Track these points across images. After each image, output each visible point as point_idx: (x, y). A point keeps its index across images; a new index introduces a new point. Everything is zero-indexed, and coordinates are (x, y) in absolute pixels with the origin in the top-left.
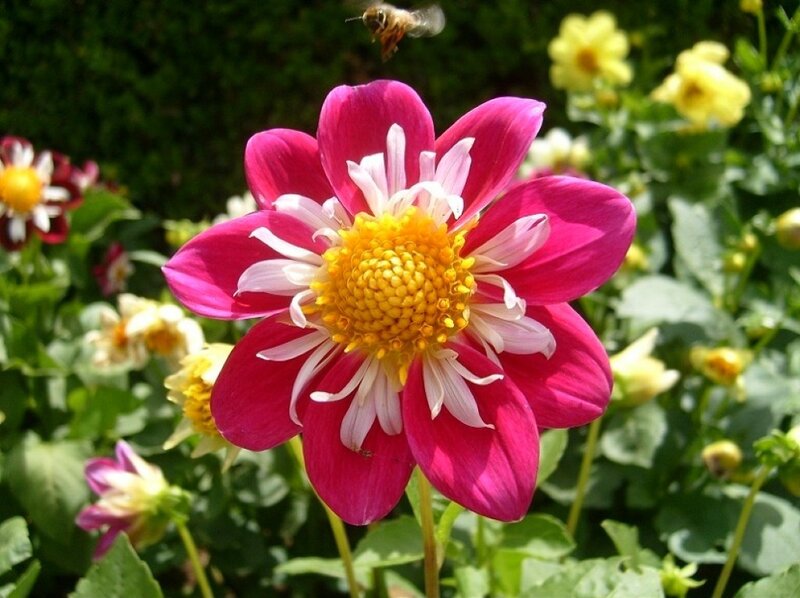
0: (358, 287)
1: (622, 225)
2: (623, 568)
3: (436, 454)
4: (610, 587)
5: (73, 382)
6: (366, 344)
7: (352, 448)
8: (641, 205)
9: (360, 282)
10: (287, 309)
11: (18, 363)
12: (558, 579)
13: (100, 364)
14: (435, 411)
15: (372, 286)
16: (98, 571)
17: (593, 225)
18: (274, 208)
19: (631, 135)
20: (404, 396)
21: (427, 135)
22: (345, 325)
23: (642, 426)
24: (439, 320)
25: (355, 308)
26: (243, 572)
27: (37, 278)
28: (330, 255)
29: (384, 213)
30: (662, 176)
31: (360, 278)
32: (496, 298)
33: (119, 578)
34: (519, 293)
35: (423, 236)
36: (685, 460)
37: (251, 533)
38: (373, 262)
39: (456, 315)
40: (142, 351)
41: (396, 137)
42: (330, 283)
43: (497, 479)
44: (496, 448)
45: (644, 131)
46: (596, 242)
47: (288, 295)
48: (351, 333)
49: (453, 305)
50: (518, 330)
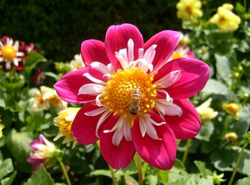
0: (118, 94)
1: (205, 74)
2: (201, 177)
3: (143, 149)
4: (197, 183)
5: (27, 114)
6: (120, 112)
7: (116, 146)
8: (206, 56)
9: (119, 92)
10: (94, 100)
11: (9, 108)
12: (180, 180)
13: (35, 108)
14: (143, 135)
15: (123, 94)
16: (34, 176)
17: (196, 73)
18: (90, 66)
19: (202, 34)
20: (133, 129)
21: (141, 42)
22: (114, 106)
23: (206, 128)
24: (144, 105)
25: (117, 100)
26: (80, 172)
27: (15, 81)
28: (109, 83)
29: (127, 69)
30: (212, 47)
31: (119, 91)
32: (163, 97)
33: (41, 179)
34: (171, 96)
35: (140, 77)
36: (219, 138)
37: (83, 160)
38: (123, 86)
39: (150, 103)
40: (48, 104)
41: (131, 43)
42: (109, 92)
43: (163, 157)
44: (163, 147)
45: (207, 32)
46: (196, 79)
47: (95, 95)
48: (116, 108)
49: (149, 100)
50: (171, 108)
